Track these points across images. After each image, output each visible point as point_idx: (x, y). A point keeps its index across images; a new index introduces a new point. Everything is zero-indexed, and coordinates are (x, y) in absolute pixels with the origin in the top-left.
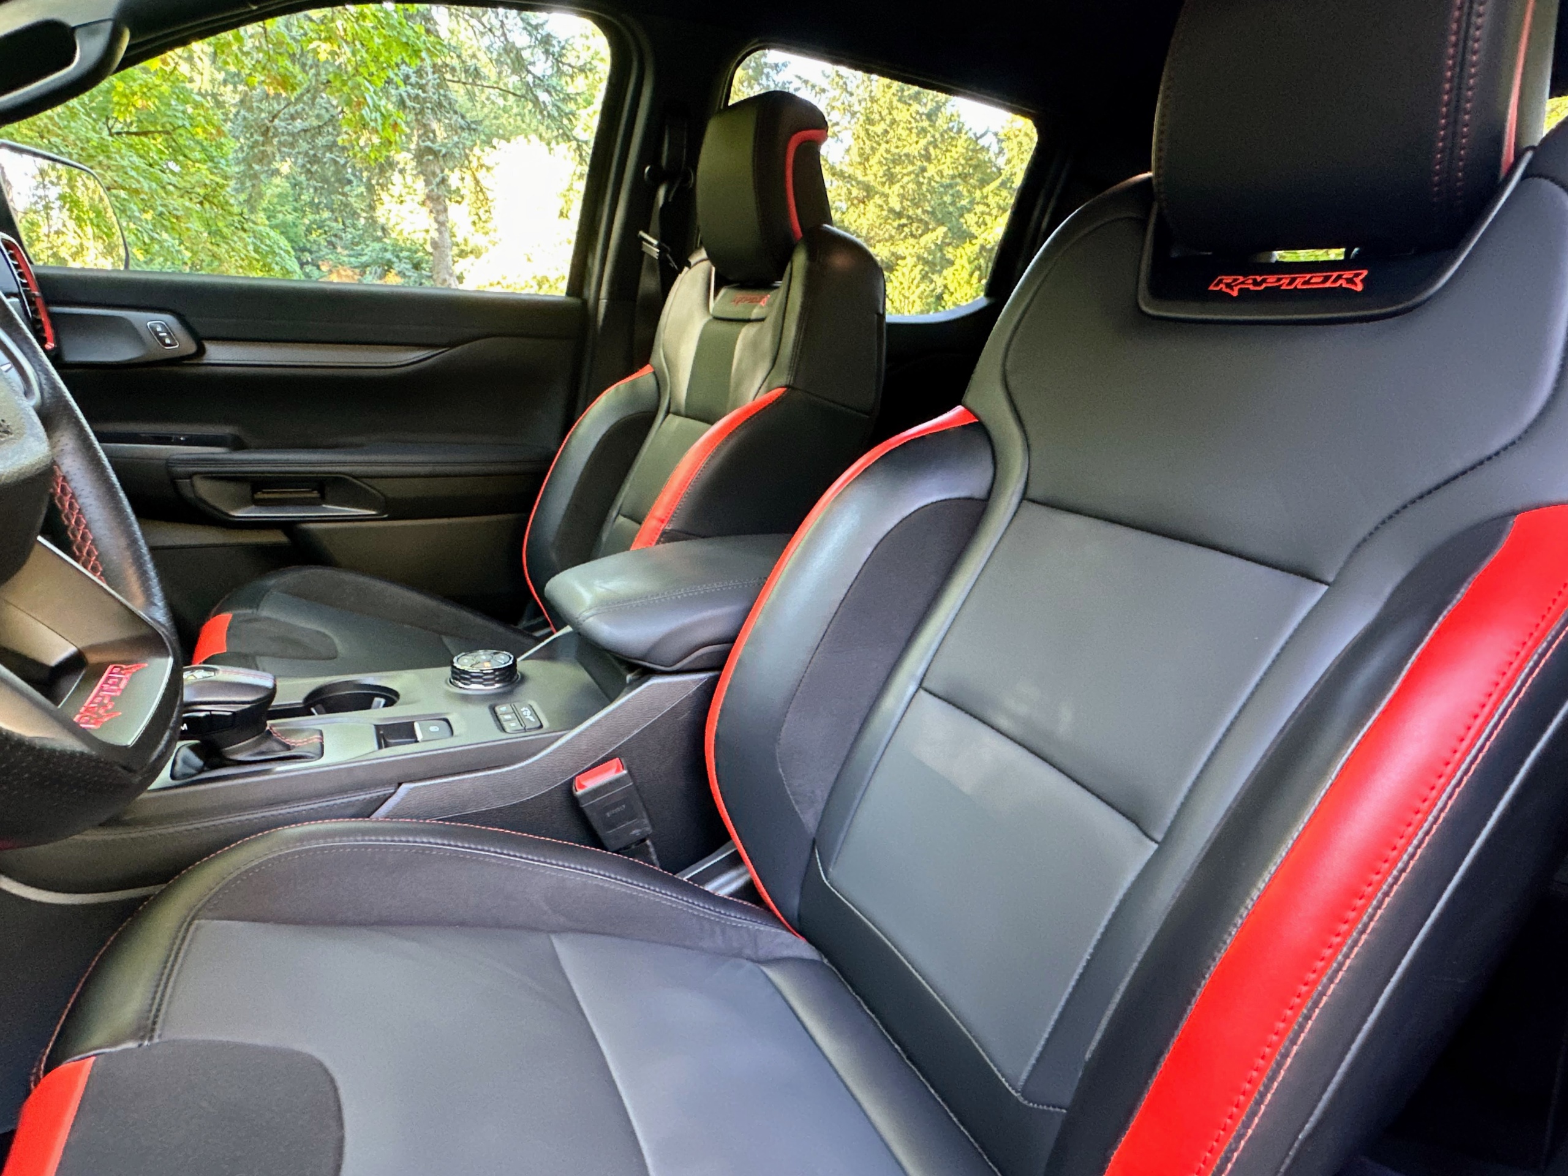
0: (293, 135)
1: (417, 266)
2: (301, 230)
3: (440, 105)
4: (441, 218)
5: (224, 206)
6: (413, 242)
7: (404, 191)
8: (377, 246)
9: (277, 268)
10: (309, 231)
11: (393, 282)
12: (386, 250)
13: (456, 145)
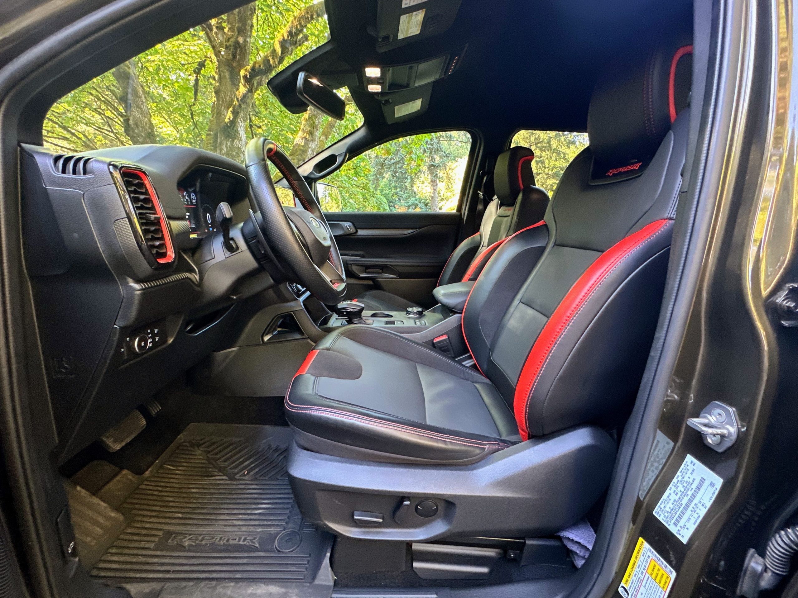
0: (390, 165)
1: (426, 205)
2: (391, 195)
3: (438, 149)
4: (435, 188)
5: (368, 190)
6: (426, 197)
7: (424, 179)
8: (414, 199)
9: (382, 209)
10: (393, 196)
11: (418, 210)
12: (416, 200)
13: (441, 162)
